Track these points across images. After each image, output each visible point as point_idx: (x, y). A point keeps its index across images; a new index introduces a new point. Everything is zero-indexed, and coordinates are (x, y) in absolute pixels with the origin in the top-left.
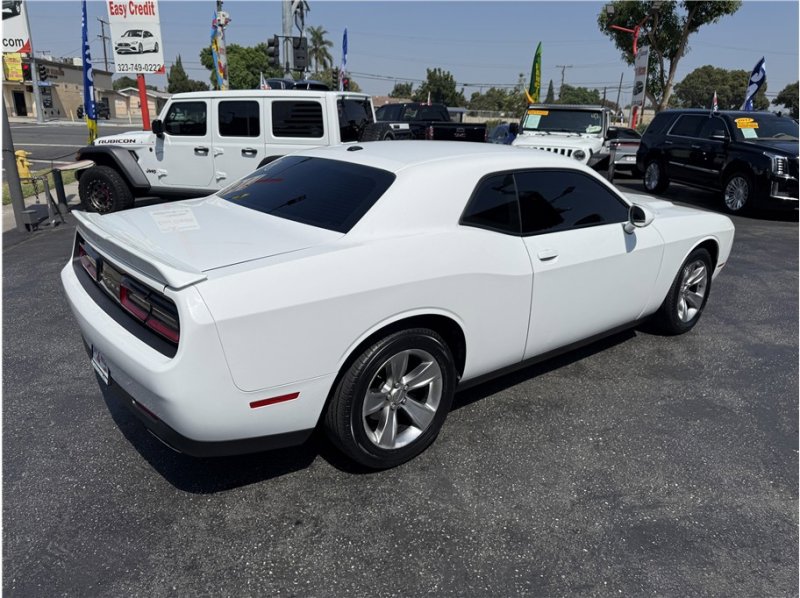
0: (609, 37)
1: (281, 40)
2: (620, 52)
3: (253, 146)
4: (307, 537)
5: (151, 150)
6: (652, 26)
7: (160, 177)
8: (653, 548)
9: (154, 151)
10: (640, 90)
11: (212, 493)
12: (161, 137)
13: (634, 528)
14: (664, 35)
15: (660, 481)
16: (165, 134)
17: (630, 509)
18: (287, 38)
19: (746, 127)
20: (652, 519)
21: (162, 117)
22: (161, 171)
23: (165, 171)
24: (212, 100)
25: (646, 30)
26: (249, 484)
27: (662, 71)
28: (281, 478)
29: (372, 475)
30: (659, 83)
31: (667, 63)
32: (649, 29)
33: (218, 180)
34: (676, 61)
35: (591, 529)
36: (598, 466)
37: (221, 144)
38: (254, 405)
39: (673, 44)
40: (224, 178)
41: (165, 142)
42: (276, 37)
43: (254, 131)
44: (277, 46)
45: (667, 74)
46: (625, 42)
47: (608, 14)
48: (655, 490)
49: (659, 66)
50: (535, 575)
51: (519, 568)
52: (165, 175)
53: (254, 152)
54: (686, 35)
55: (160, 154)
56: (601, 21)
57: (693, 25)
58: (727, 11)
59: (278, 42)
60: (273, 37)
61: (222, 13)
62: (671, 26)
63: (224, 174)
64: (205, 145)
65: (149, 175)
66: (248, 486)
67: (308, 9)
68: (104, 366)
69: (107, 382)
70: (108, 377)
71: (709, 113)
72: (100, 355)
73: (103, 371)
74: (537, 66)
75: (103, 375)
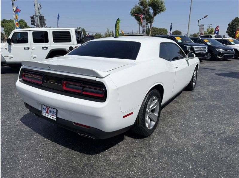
0: (134, 17)
1: (35, 16)
2: (137, 21)
3: (46, 46)
4: (141, 160)
5: (6, 49)
6: (145, 15)
7: (10, 58)
8: (233, 143)
9: (7, 49)
10: (144, 32)
11: (99, 153)
12: (10, 44)
13: (224, 139)
14: (148, 17)
15: (220, 126)
16: (11, 43)
17: (219, 135)
18: (37, 16)
19: (178, 39)
20: (226, 136)
21: (10, 37)
22: (10, 56)
23: (12, 56)
24: (30, 31)
25: (143, 16)
26: (110, 148)
27: (148, 27)
28: (119, 144)
29: (146, 138)
30: (148, 30)
31: (149, 24)
32: (144, 15)
33: (33, 58)
34: (152, 24)
35: (214, 142)
36: (202, 125)
37: (34, 46)
38: (124, 117)
39: (151, 19)
40: (36, 57)
41: (12, 46)
42: (33, 16)
43: (47, 41)
44: (34, 18)
45: (149, 27)
46: (138, 19)
47: (134, 11)
48: (221, 129)
49: (147, 25)
50: (212, 157)
51: (207, 155)
52: (12, 58)
53: (47, 48)
54: (153, 17)
55: (10, 50)
56: (131, 13)
57: (155, 15)
58: (163, 11)
59: (34, 17)
60: (32, 16)
61: (14, 7)
62: (149, 15)
63: (36, 56)
64: (28, 46)
65: (5, 58)
66: (110, 149)
67: (41, 8)
68: (52, 114)
69: (55, 120)
70: (55, 117)
71: (168, 36)
72: (49, 111)
73: (51, 116)
74: (117, 25)
75: (52, 117)
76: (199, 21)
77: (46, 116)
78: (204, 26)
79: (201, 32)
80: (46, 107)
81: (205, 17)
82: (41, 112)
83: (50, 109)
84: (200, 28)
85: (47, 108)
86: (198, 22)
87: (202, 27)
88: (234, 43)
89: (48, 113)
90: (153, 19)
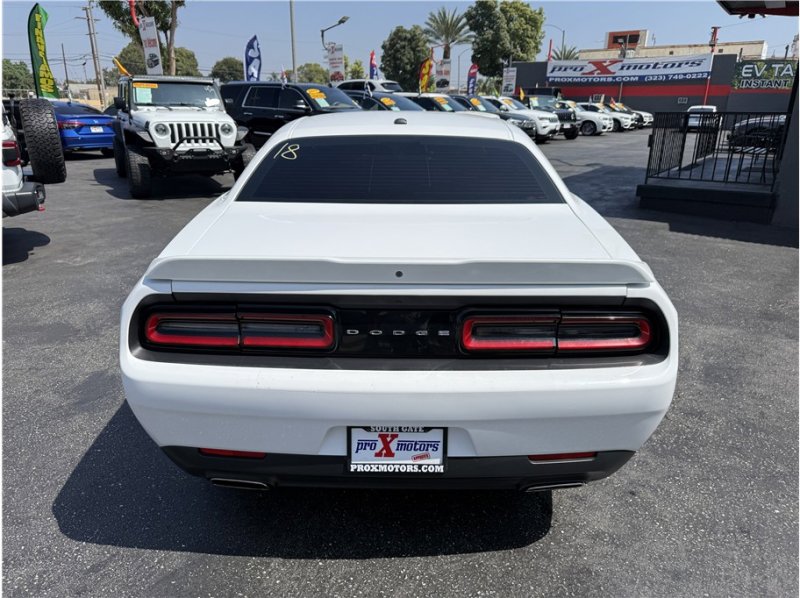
4: (658, 496)
10: (156, 63)
19: (317, 96)
68: (418, 453)
69: (441, 469)
70: (438, 461)
71: (280, 85)
72: (393, 446)
73: (411, 462)
74: (37, 31)
75: (420, 466)
76: (323, 32)
77: (383, 469)
78: (341, 49)
79: (337, 70)
80: (377, 434)
81: (341, 22)
82: (346, 460)
83: (403, 437)
84: (332, 56)
85: (383, 437)
86: (323, 36)
87: (337, 55)
88: (450, 109)
89: (390, 454)
90: (174, 17)
